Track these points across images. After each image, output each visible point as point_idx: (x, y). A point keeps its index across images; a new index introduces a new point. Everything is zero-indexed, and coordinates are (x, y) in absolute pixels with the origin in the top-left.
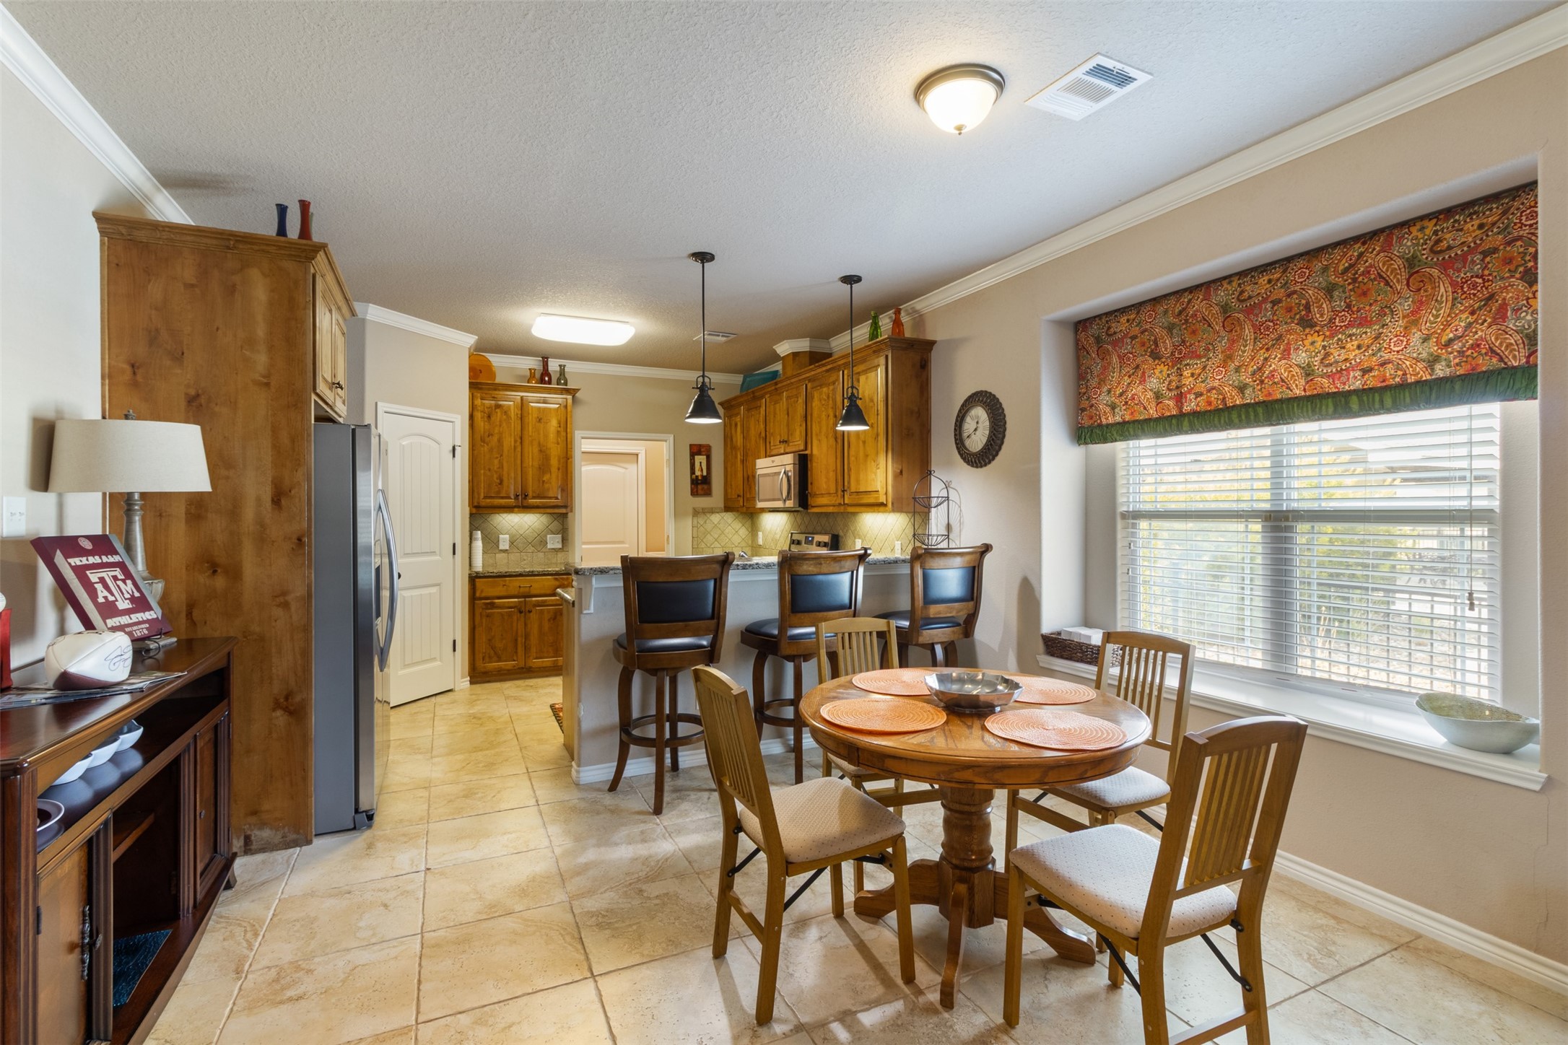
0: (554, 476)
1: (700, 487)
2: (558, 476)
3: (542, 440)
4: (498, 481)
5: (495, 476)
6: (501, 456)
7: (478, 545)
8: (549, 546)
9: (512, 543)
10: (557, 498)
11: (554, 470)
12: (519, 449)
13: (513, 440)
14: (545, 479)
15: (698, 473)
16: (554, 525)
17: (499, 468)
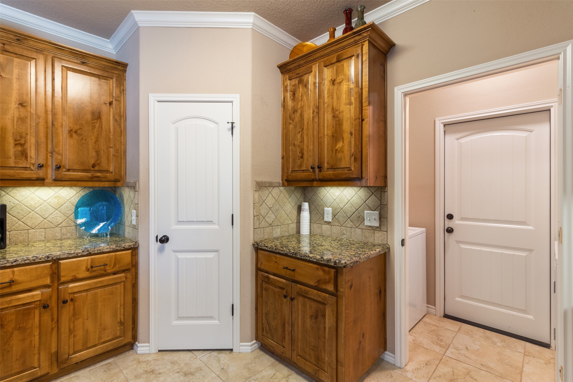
0: (346, 141)
2: (350, 142)
3: (335, 105)
4: (300, 155)
5: (298, 150)
6: (303, 129)
7: (305, 215)
8: (367, 223)
9: (334, 216)
10: (349, 169)
11: (346, 136)
12: (316, 120)
13: (311, 111)
14: (337, 147)
16: (373, 200)
17: (301, 142)
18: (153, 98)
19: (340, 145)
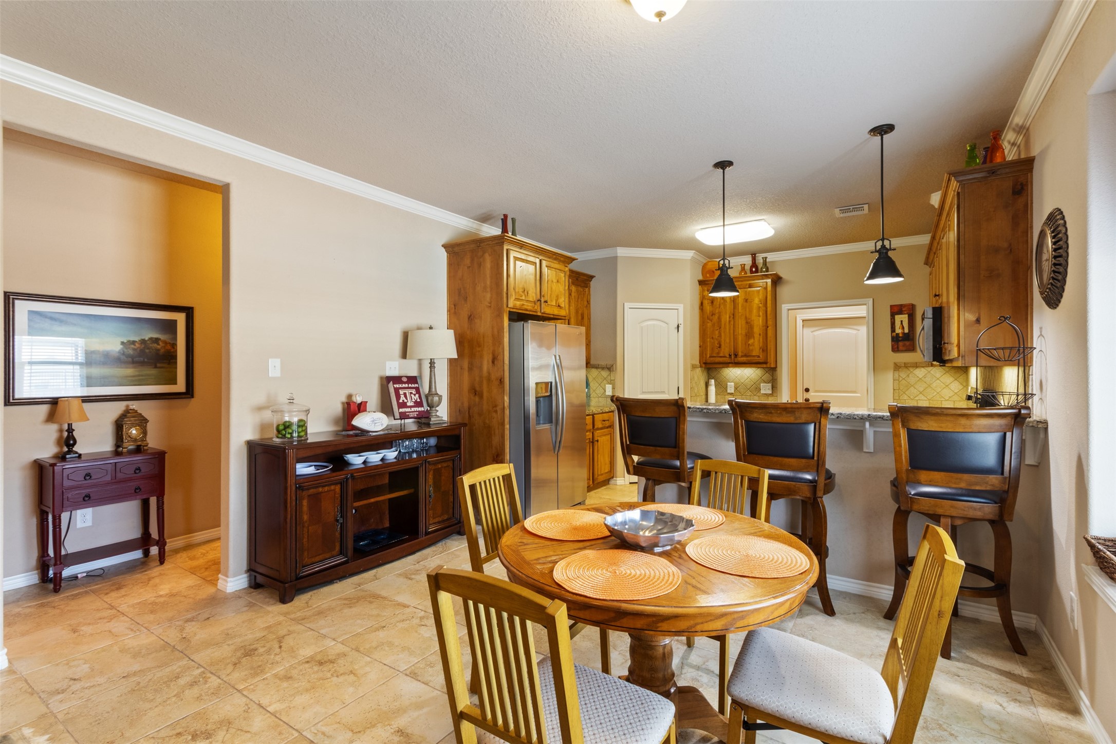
0: (756, 339)
2: (759, 340)
3: (748, 316)
4: (718, 346)
5: (716, 342)
6: (720, 328)
7: (712, 389)
8: (762, 392)
9: (736, 388)
10: (759, 357)
11: (756, 336)
12: (732, 323)
13: (728, 316)
14: (749, 343)
15: (898, 331)
16: (767, 376)
17: (719, 337)
18: (627, 305)
19: (751, 341)
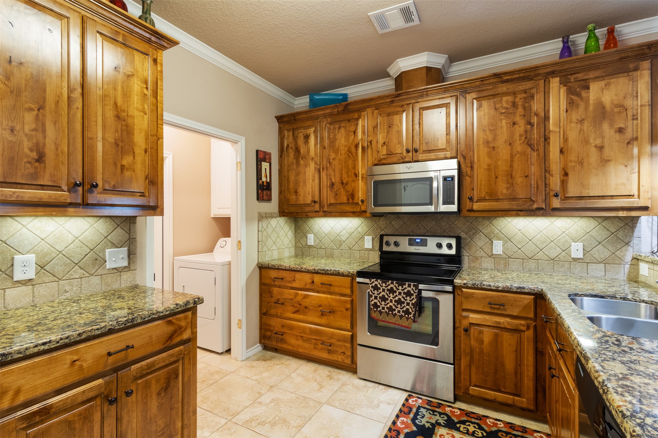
1: (265, 192)
3: (120, 102)
8: (109, 265)
9: (41, 267)
10: (142, 194)
15: (264, 179)
16: (119, 234)
